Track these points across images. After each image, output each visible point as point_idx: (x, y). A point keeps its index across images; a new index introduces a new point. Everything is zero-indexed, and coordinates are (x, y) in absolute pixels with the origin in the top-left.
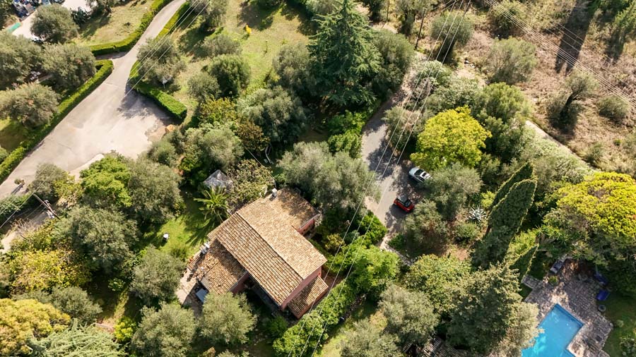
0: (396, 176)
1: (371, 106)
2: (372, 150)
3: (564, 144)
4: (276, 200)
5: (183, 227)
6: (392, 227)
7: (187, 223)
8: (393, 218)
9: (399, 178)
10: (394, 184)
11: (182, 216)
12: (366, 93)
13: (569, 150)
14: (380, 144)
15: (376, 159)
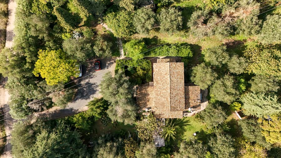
0: (87, 80)
1: (64, 119)
2: (84, 100)
3: (6, 31)
4: (148, 106)
5: (185, 133)
6: (111, 61)
7: (183, 134)
8: (107, 64)
9: (87, 78)
10: (92, 78)
11: (182, 139)
12: (59, 128)
13: (7, 27)
14: (77, 101)
15: (87, 95)
